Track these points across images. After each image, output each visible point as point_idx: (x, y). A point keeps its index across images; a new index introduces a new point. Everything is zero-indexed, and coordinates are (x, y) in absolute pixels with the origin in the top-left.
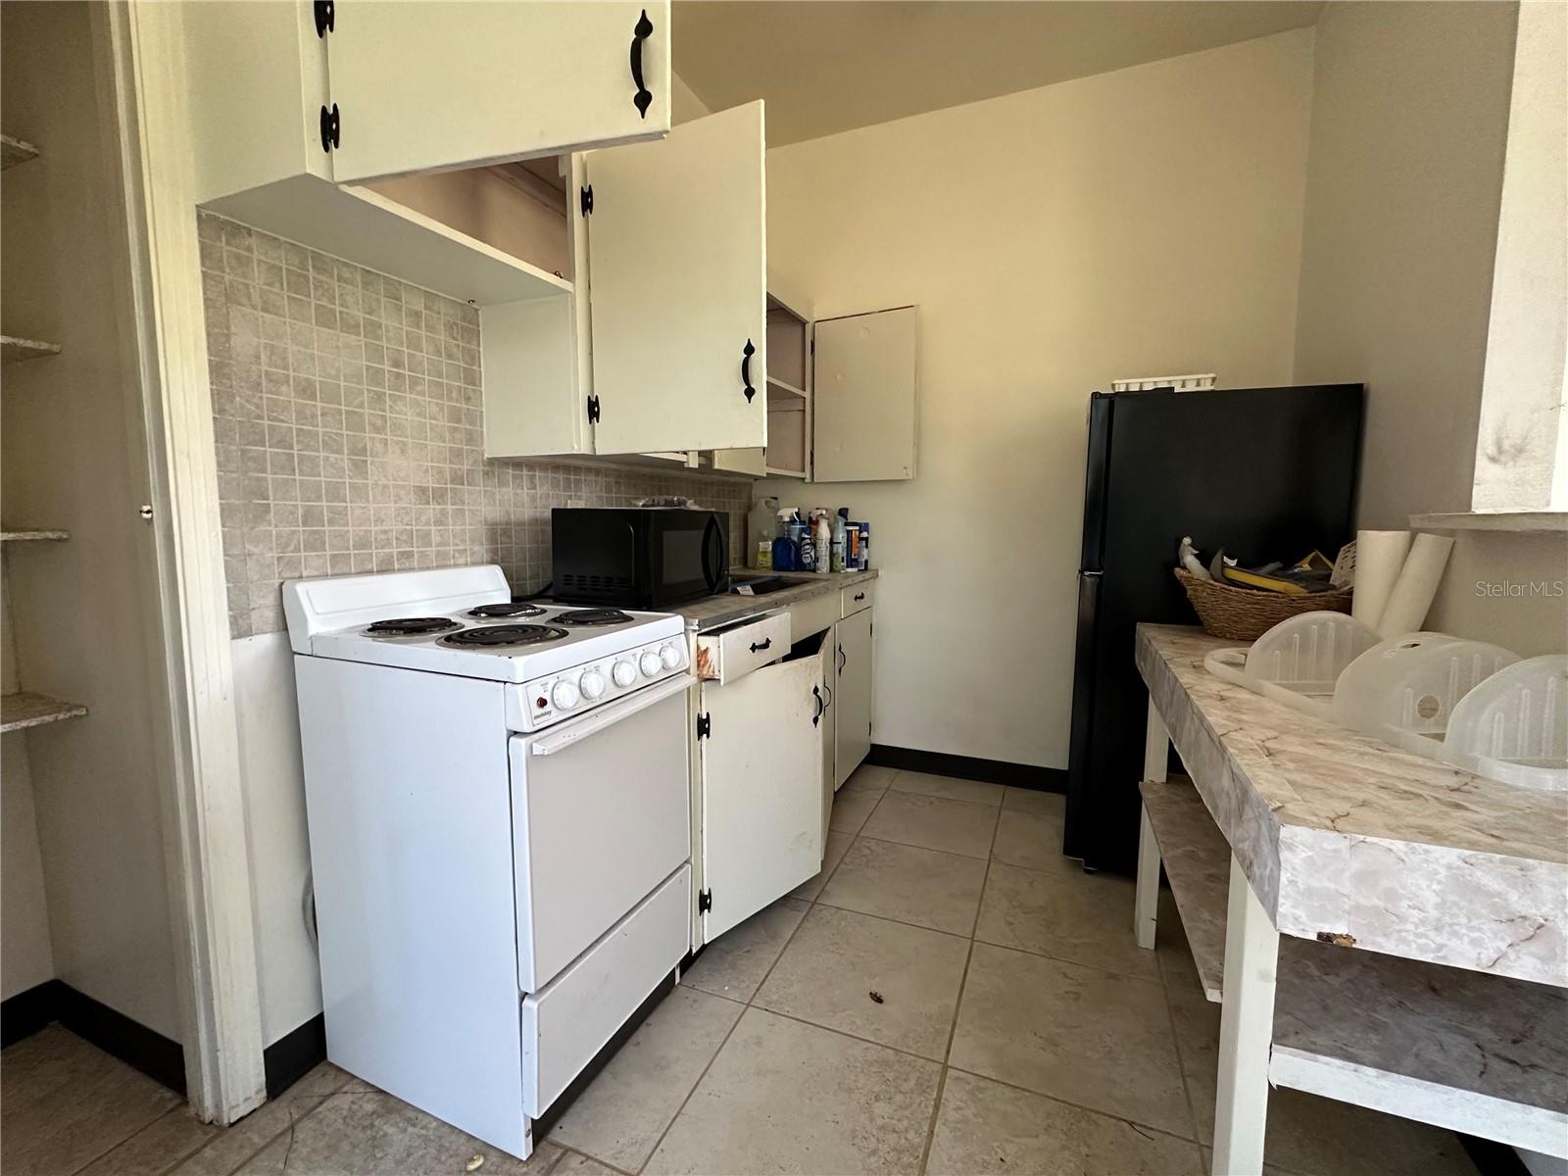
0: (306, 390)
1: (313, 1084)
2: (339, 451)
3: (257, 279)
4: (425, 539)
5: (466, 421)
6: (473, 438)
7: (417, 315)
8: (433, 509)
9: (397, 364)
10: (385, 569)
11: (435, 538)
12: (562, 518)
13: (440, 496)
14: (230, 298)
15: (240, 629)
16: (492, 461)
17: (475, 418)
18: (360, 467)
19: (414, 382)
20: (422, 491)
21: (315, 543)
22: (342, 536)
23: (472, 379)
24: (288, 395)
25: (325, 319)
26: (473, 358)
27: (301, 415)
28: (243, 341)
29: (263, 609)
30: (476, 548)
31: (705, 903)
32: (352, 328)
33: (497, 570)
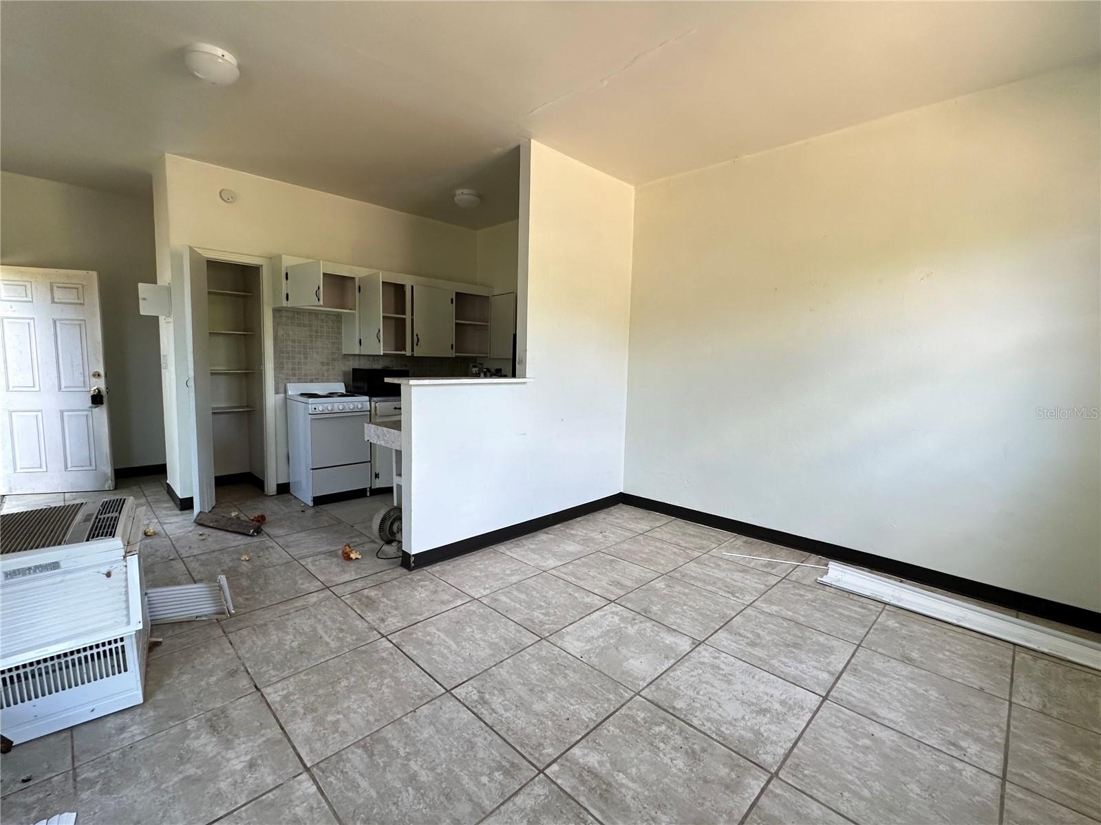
0: (293, 341)
1: (286, 496)
2: (300, 354)
3: (284, 319)
4: (323, 375)
5: (337, 344)
6: (339, 349)
7: (323, 320)
8: (325, 368)
9: (316, 332)
10: (311, 381)
11: (326, 375)
12: (356, 372)
13: (328, 364)
14: (278, 324)
15: (277, 392)
16: (345, 355)
17: (340, 343)
18: (306, 358)
19: (321, 336)
20: (322, 363)
21: (294, 375)
22: (301, 373)
23: (340, 333)
24: (289, 343)
25: (299, 325)
26: (340, 328)
27: (292, 347)
28: (281, 333)
29: (282, 390)
30: (339, 378)
31: (377, 476)
32: (305, 326)
33: (343, 384)
